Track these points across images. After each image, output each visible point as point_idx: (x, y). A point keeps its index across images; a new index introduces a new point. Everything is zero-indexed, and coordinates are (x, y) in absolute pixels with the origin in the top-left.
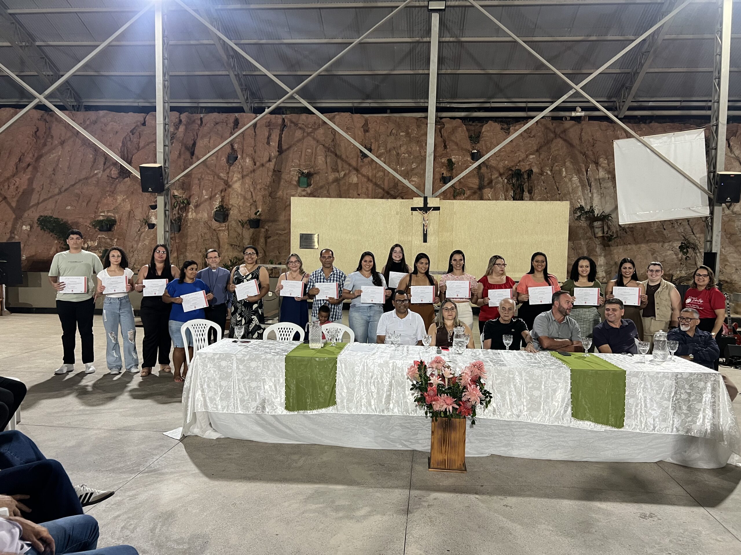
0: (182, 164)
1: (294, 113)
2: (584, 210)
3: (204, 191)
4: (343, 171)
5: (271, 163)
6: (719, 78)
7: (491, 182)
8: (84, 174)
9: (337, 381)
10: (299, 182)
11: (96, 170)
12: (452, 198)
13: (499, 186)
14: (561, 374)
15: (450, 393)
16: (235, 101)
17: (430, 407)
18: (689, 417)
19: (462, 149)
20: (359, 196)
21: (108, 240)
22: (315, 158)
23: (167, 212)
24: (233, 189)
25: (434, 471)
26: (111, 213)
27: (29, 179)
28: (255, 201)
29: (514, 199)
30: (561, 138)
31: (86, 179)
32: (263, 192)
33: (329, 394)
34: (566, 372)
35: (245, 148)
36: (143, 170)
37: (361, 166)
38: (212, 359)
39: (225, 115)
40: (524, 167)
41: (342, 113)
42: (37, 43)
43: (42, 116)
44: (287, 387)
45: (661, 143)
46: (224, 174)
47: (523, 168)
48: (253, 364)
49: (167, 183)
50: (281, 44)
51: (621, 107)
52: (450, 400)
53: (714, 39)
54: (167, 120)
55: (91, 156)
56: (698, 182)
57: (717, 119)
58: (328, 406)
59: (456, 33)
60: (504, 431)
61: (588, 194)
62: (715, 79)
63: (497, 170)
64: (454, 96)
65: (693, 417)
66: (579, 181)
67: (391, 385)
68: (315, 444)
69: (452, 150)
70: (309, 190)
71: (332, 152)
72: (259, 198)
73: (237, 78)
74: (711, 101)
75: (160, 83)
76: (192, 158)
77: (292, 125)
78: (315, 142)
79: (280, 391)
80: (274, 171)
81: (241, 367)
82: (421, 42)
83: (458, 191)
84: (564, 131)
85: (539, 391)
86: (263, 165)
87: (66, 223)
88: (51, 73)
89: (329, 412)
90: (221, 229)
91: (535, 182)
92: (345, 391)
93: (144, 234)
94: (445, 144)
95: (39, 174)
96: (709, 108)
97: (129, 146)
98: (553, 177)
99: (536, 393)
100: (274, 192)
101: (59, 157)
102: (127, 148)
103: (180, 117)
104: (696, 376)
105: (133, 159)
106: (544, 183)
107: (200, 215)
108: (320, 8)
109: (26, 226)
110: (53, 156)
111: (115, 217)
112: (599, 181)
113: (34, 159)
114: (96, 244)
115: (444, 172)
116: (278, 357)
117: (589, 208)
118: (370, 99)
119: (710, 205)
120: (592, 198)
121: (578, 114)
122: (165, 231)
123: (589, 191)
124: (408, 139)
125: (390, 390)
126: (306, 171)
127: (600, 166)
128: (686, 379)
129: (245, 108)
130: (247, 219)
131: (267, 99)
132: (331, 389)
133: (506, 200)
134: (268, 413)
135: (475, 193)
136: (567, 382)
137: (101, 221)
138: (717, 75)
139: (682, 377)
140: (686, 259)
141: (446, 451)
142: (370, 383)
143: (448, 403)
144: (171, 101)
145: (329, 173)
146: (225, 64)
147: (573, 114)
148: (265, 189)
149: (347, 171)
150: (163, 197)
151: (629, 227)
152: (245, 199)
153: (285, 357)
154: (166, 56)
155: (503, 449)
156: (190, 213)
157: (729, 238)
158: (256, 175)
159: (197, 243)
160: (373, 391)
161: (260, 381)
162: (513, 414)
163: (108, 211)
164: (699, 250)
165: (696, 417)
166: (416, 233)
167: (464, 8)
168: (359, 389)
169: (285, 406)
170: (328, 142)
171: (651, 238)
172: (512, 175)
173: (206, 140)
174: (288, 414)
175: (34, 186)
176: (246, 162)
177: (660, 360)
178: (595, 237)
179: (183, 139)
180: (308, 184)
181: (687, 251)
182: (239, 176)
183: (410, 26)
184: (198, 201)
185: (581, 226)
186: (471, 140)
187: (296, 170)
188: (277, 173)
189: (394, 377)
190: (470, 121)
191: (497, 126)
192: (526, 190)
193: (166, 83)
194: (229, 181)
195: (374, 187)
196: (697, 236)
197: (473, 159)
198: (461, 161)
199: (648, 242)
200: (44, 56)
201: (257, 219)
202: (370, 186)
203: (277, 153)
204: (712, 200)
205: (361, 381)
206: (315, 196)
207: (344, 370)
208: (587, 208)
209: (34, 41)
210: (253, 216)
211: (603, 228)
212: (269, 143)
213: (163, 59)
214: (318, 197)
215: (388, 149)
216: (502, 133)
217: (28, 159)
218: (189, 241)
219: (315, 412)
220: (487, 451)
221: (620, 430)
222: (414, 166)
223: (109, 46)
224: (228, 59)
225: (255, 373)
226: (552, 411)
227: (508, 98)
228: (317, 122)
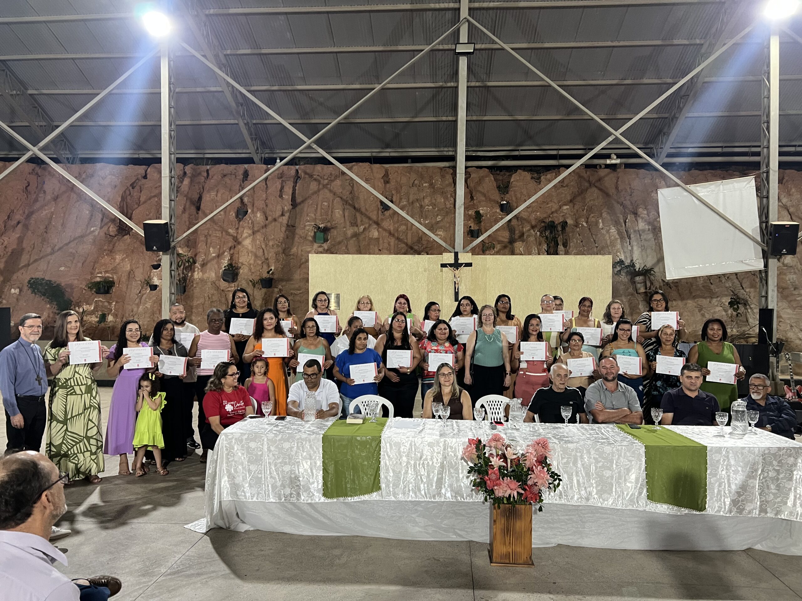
0: (187, 219)
1: (308, 164)
2: (624, 264)
3: (211, 249)
4: (363, 225)
5: (284, 217)
6: (768, 122)
7: (523, 234)
8: (79, 232)
9: (382, 463)
10: (314, 237)
11: (92, 227)
12: (481, 252)
13: (532, 239)
14: (634, 451)
15: (513, 476)
16: (244, 151)
17: (492, 492)
18: (778, 497)
19: (490, 200)
20: (380, 252)
21: (106, 304)
22: (332, 212)
23: (173, 272)
24: (243, 246)
25: (497, 566)
26: (109, 273)
27: (19, 238)
28: (267, 259)
29: (548, 254)
30: (596, 187)
31: (82, 237)
32: (276, 249)
33: (372, 478)
34: (639, 449)
35: (255, 201)
36: (147, 227)
37: (382, 219)
38: (239, 440)
39: (233, 167)
40: (558, 219)
41: (361, 164)
42: (30, 92)
43: (33, 170)
44: (325, 470)
45: (708, 192)
46: (233, 230)
47: (556, 219)
48: (286, 445)
49: (173, 241)
50: (294, 90)
51: (659, 154)
52: (515, 484)
53: (761, 81)
54: (173, 173)
55: (87, 212)
56: (750, 232)
57: (768, 165)
58: (372, 491)
59: (482, 77)
60: (573, 517)
61: (627, 247)
62: (764, 123)
63: (529, 222)
64: (481, 145)
65: (783, 497)
66: (618, 233)
67: (442, 466)
68: (358, 536)
69: (479, 202)
70: (325, 246)
71: (350, 205)
72: (271, 255)
73: (247, 127)
74: (760, 146)
75: (166, 133)
76: (198, 213)
77: (307, 176)
78: (331, 195)
79: (317, 476)
80: (288, 225)
81: (272, 448)
82: (445, 87)
83: (487, 245)
84: (600, 180)
85: (611, 470)
86: (275, 220)
87: (58, 286)
88: (44, 124)
89: (372, 499)
90: (230, 289)
91: (570, 234)
92: (392, 474)
93: (145, 296)
94: (471, 195)
95: (30, 232)
96: (758, 154)
97: (128, 200)
98: (589, 229)
99: (607, 473)
100: (288, 248)
101: (52, 213)
102: (126, 203)
103: (184, 169)
104: (785, 451)
105: (133, 215)
106: (579, 235)
107: (206, 275)
108: (336, 52)
109: (15, 289)
110: (44, 213)
111: (113, 278)
112: (639, 233)
113: (25, 216)
114: (92, 308)
115: (472, 225)
116: (314, 436)
117: (629, 261)
118: (390, 148)
119: (763, 258)
120: (631, 251)
121: (613, 162)
122: (171, 293)
123: (628, 243)
124: (432, 190)
125: (441, 473)
126: (322, 226)
127: (639, 216)
128: (774, 455)
129: (256, 159)
130: (258, 278)
131: (279, 149)
132: (375, 472)
133: (539, 254)
134: (304, 500)
135: (505, 247)
136: (640, 460)
137: (99, 283)
138: (766, 119)
139: (769, 453)
140: (737, 315)
141: (510, 543)
142: (419, 465)
143: (512, 487)
144: (177, 152)
145: (348, 227)
146: (235, 113)
147: (608, 162)
148: (278, 246)
149: (367, 226)
150: (168, 256)
151: (673, 282)
152: (256, 256)
153: (322, 436)
154: (173, 104)
155: (571, 537)
156: (196, 273)
157: (782, 293)
158: (268, 230)
159: (203, 305)
160: (422, 473)
161: (294, 464)
162: (581, 498)
163: (106, 272)
164: (749, 306)
165: (785, 497)
166: (446, 292)
167: (490, 51)
168: (406, 472)
169: (322, 492)
170: (346, 194)
171: (698, 293)
172: (546, 227)
173: (213, 194)
174: (326, 501)
175: (25, 245)
176: (257, 217)
177: (741, 433)
178: (637, 293)
179: (188, 193)
180: (324, 239)
181: (738, 307)
182: (250, 232)
183: (433, 70)
184: (204, 259)
185: (622, 281)
186: (499, 191)
187: (312, 225)
188: (291, 228)
189: (446, 457)
190: (497, 170)
191: (527, 175)
192: (560, 243)
193: (173, 133)
194: (239, 237)
195: (396, 242)
196: (747, 290)
197: (502, 210)
198: (489, 212)
199: (694, 298)
200: (37, 105)
201: (269, 278)
202: (392, 241)
203: (291, 207)
204: (766, 251)
205: (408, 463)
206: (332, 253)
207: (388, 450)
208: (627, 262)
209: (27, 89)
210: (265, 275)
211: (645, 282)
212: (282, 196)
213: (170, 108)
214: (336, 253)
215: (411, 201)
216: (532, 184)
217: (18, 217)
218: (195, 303)
219: (356, 499)
220: (552, 540)
221: (701, 513)
222: (439, 218)
223: (110, 94)
224: (238, 106)
225: (289, 455)
226: (625, 493)
227: (537, 145)
228: (333, 173)
